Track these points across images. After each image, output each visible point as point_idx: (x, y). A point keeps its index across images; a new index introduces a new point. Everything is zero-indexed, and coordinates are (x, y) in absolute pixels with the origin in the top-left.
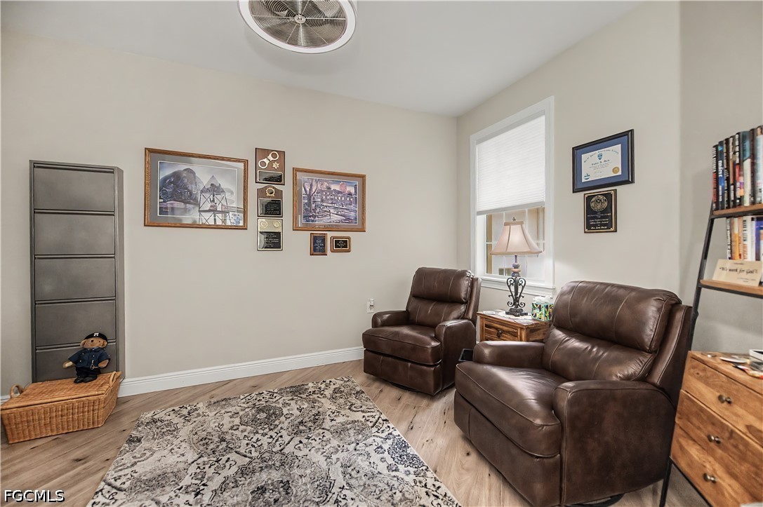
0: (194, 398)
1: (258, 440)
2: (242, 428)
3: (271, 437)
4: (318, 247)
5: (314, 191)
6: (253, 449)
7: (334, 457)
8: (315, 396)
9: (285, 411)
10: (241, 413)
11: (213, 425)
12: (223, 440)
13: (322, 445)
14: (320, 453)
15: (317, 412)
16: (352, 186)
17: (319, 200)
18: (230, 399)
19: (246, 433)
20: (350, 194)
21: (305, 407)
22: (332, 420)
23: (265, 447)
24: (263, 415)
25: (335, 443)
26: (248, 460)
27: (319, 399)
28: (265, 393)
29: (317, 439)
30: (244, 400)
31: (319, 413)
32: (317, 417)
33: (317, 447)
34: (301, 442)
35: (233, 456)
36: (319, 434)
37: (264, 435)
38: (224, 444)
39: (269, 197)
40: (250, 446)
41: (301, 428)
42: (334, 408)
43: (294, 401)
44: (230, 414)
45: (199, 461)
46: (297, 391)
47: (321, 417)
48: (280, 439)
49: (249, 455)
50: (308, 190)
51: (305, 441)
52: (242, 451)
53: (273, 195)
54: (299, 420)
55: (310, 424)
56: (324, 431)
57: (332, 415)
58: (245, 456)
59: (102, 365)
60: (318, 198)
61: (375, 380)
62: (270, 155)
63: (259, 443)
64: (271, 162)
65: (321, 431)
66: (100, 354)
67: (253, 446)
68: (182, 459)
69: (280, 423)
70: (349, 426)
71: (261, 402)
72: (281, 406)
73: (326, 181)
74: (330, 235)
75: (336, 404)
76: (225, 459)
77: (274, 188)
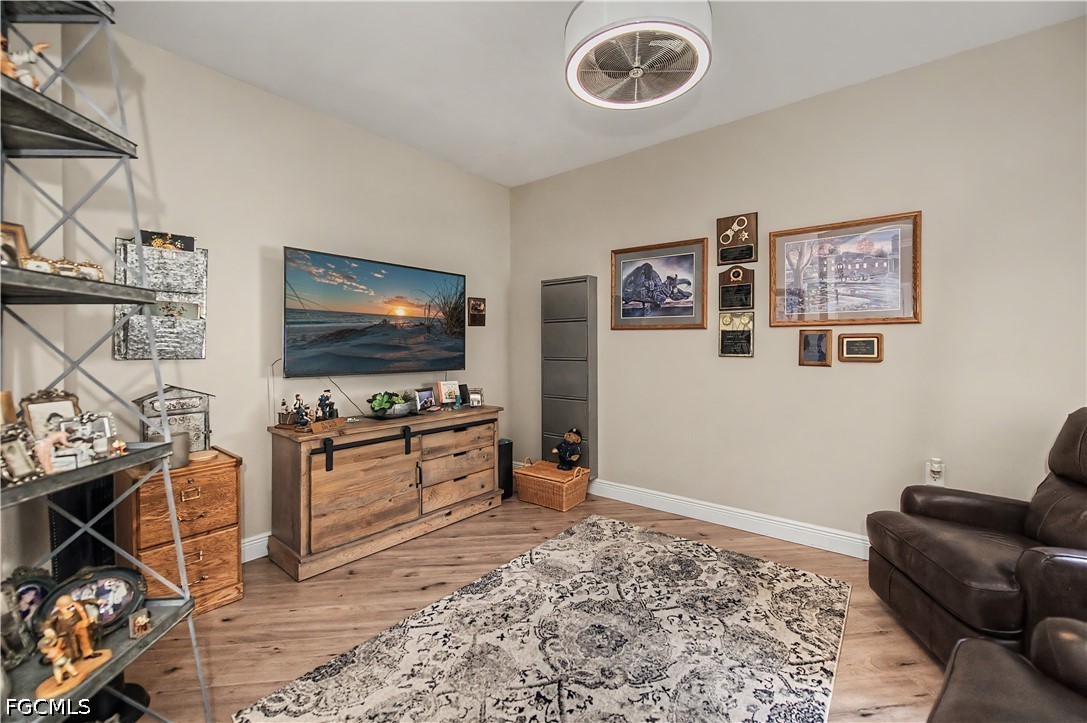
0: (636, 520)
1: (645, 587)
2: (646, 567)
3: (659, 592)
4: (813, 351)
5: (805, 261)
6: (632, 592)
7: (696, 656)
8: (758, 580)
9: (703, 577)
10: (659, 554)
11: (626, 551)
12: (620, 569)
13: (698, 636)
14: (687, 641)
15: (736, 600)
16: (886, 239)
17: (817, 275)
18: (665, 535)
19: (642, 575)
20: (881, 255)
21: (730, 584)
22: (746, 619)
23: (644, 597)
24: (676, 568)
25: (716, 643)
26: (619, 598)
27: (759, 587)
28: (705, 546)
29: (701, 626)
30: (675, 544)
31: (739, 601)
32: (730, 604)
33: (690, 633)
34: (680, 616)
35: (612, 587)
36: (710, 622)
37: (655, 586)
38: (618, 572)
39: (734, 282)
40: (632, 588)
41: (699, 604)
42: (766, 607)
43: (725, 572)
44: (650, 549)
45: (588, 574)
46: (743, 563)
47: (735, 608)
48: (665, 600)
49: (623, 594)
50: (795, 261)
51: (686, 618)
52: (622, 587)
53: (740, 278)
54: (706, 595)
55: (714, 607)
56: (719, 623)
57: (752, 615)
58: (620, 593)
59: (574, 458)
60: (814, 272)
61: (888, 612)
62: (735, 224)
63: (643, 590)
64: (737, 234)
65: (717, 621)
66: (572, 448)
67: (635, 589)
68: (580, 565)
69: (683, 585)
70: (757, 640)
71: (689, 554)
72: (705, 568)
73: (828, 242)
74: (836, 331)
75: (776, 606)
76: (605, 584)
77: (741, 268)
